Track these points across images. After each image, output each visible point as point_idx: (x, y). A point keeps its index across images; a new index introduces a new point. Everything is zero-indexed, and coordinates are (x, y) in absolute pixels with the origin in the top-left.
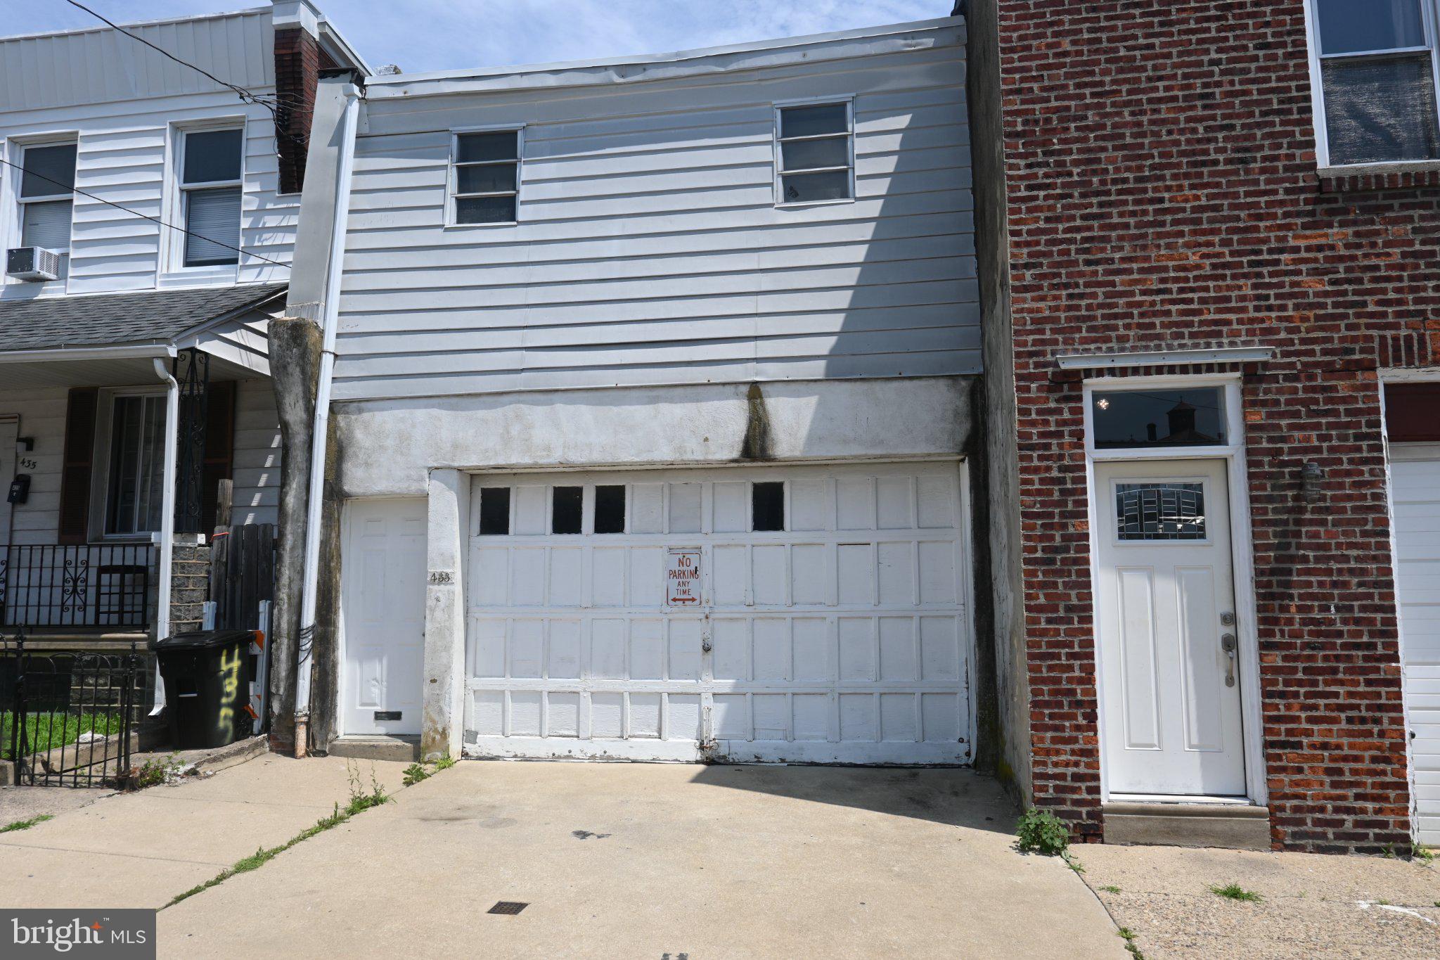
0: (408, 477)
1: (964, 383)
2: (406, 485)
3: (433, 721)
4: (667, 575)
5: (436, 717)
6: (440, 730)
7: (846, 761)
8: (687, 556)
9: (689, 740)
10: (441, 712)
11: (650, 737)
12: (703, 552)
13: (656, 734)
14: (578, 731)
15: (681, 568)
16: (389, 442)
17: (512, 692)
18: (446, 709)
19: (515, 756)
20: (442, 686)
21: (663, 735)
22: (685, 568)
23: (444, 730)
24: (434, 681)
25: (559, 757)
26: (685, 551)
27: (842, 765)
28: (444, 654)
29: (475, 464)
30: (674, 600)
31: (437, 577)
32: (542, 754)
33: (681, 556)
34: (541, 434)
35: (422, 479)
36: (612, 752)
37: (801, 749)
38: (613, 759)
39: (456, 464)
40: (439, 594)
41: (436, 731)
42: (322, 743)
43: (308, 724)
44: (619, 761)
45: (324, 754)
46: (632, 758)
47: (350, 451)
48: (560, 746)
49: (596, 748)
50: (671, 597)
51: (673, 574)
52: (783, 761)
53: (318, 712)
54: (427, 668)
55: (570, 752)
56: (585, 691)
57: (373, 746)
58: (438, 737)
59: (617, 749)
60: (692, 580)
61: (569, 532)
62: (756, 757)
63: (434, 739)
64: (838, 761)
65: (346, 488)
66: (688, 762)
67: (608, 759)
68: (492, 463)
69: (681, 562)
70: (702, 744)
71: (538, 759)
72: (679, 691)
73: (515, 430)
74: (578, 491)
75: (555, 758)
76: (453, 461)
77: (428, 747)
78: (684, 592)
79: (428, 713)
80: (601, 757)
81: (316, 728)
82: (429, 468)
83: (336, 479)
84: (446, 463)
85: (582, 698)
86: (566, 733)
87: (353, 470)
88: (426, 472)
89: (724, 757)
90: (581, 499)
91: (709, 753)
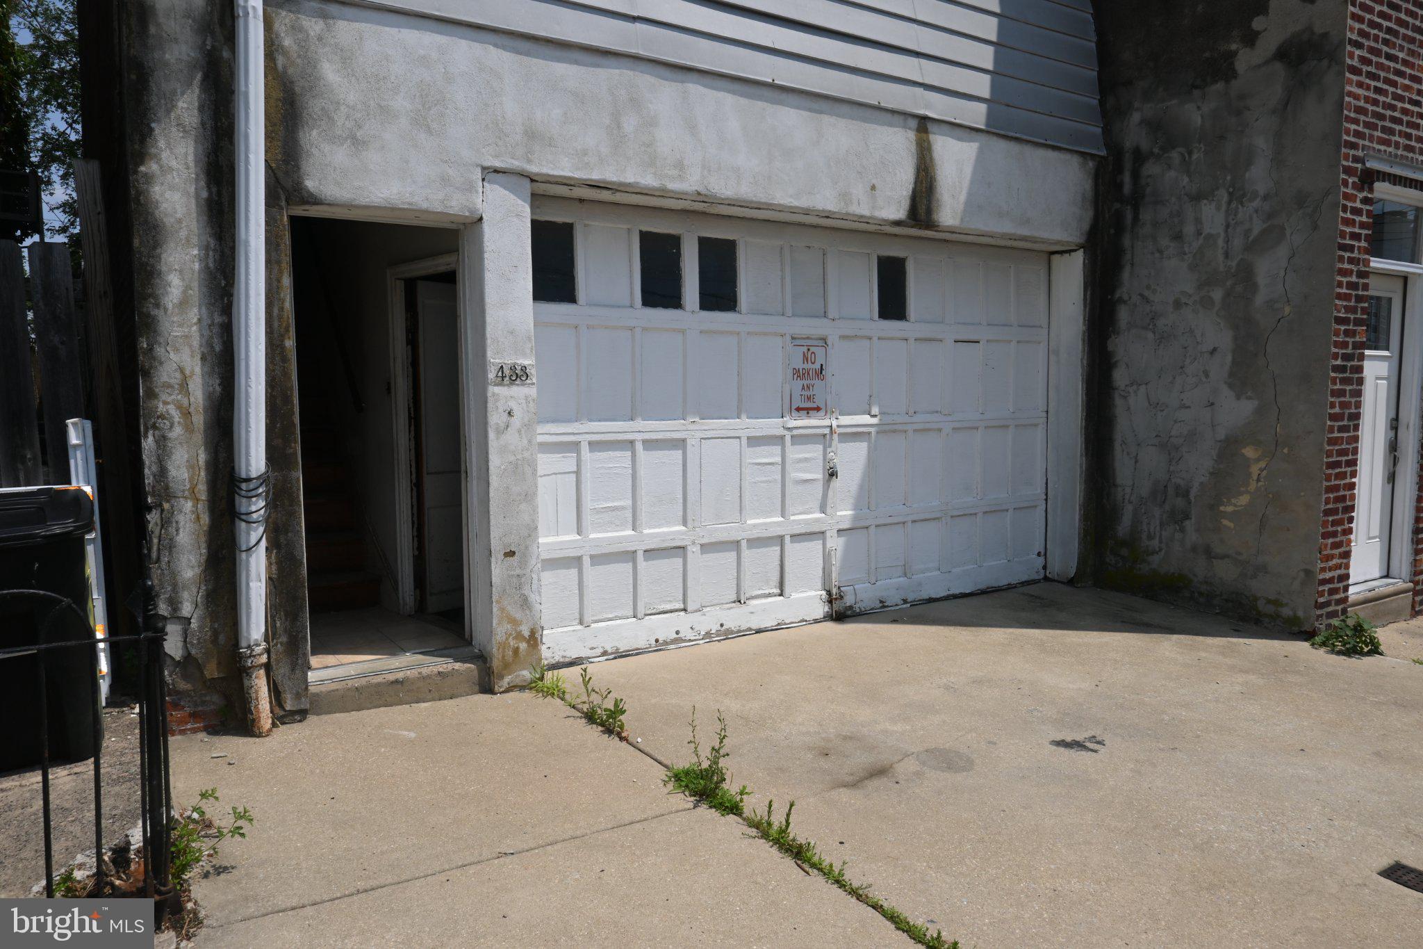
0: (445, 180)
1: (1091, 164)
2: (441, 196)
3: (514, 622)
4: (790, 373)
5: (518, 615)
6: (526, 634)
7: (957, 591)
8: (812, 349)
9: (813, 593)
10: (525, 603)
11: (769, 595)
12: (829, 343)
13: (777, 591)
14: (685, 601)
15: (806, 366)
16: (401, 103)
17: (592, 557)
18: (533, 597)
19: (605, 653)
20: (523, 563)
21: (787, 590)
22: (810, 366)
23: (533, 633)
24: (511, 554)
25: (666, 643)
26: (809, 342)
27: (955, 597)
28: (523, 506)
29: (567, 173)
30: (798, 409)
31: (507, 372)
32: (642, 644)
33: (805, 349)
34: (668, 139)
35: (471, 188)
36: (731, 624)
37: (920, 584)
38: (732, 632)
39: (533, 169)
40: (512, 404)
41: (519, 636)
42: (298, 696)
43: (267, 667)
44: (741, 633)
45: (300, 715)
46: (755, 626)
47: (314, 106)
48: (663, 627)
49: (709, 621)
50: (794, 407)
51: (798, 374)
52: (905, 601)
53: (284, 639)
54: (495, 534)
55: (677, 633)
56: (694, 543)
57: (396, 682)
58: (523, 646)
59: (736, 618)
60: (817, 382)
61: (666, 306)
62: (881, 602)
63: (516, 651)
64: (951, 593)
65: (310, 184)
66: (816, 621)
67: (727, 634)
68: (595, 176)
69: (805, 359)
70: (829, 593)
71: (638, 652)
72: (803, 531)
73: (630, 123)
74: (675, 241)
75: (660, 646)
76: (529, 161)
77: (507, 666)
78: (809, 398)
79: (502, 609)
80: (718, 633)
81: (281, 671)
82: (484, 169)
83: (286, 162)
84: (516, 164)
85: (690, 555)
86: (668, 607)
87: (326, 148)
88: (478, 174)
89: (851, 607)
90: (678, 255)
91: (836, 606)
